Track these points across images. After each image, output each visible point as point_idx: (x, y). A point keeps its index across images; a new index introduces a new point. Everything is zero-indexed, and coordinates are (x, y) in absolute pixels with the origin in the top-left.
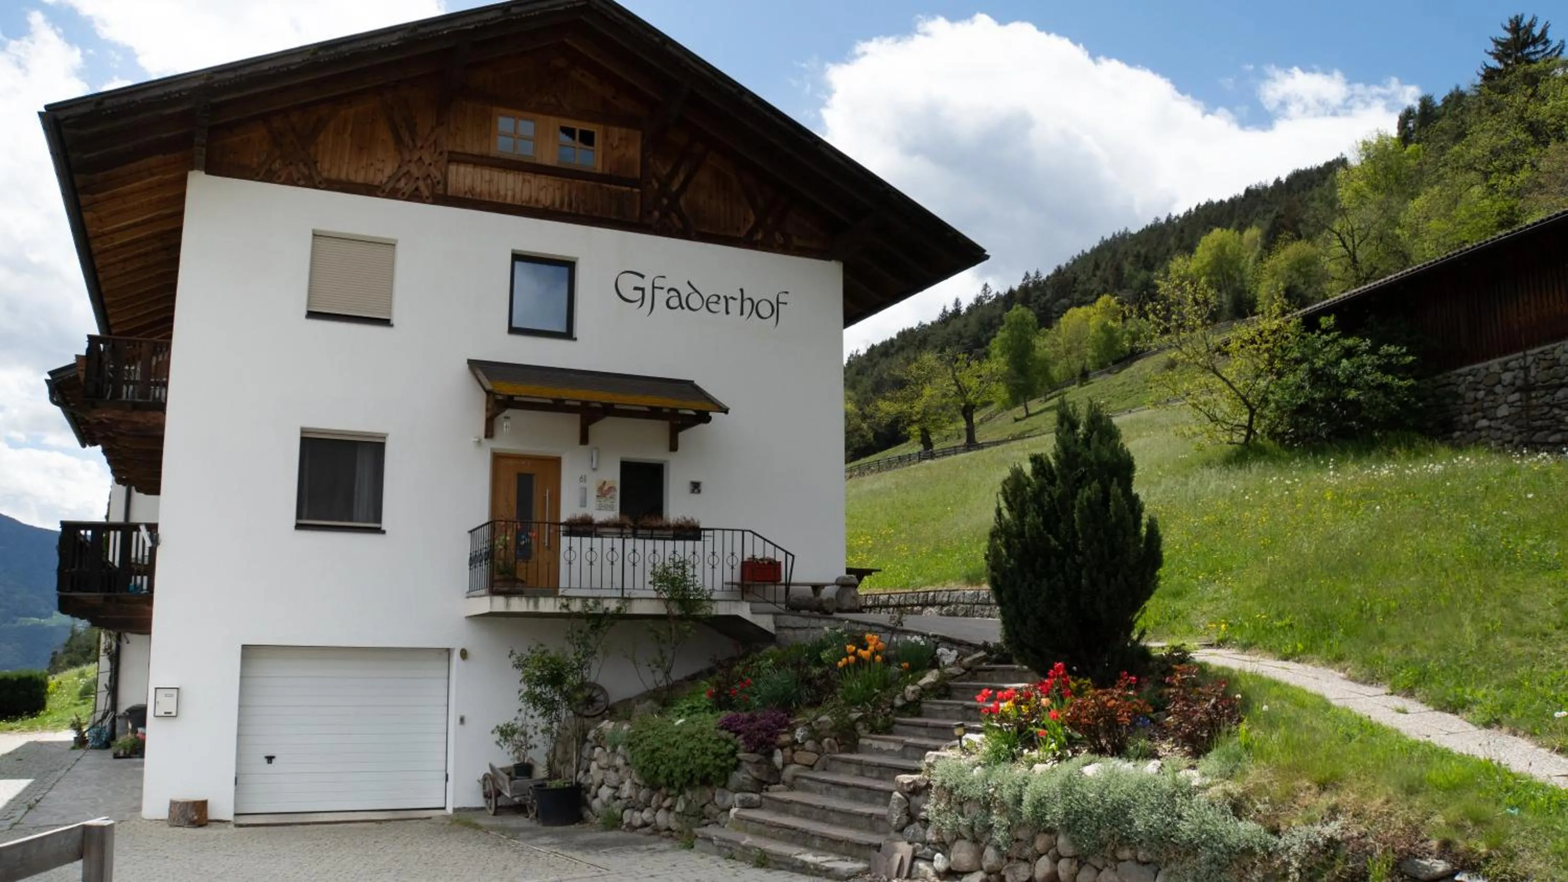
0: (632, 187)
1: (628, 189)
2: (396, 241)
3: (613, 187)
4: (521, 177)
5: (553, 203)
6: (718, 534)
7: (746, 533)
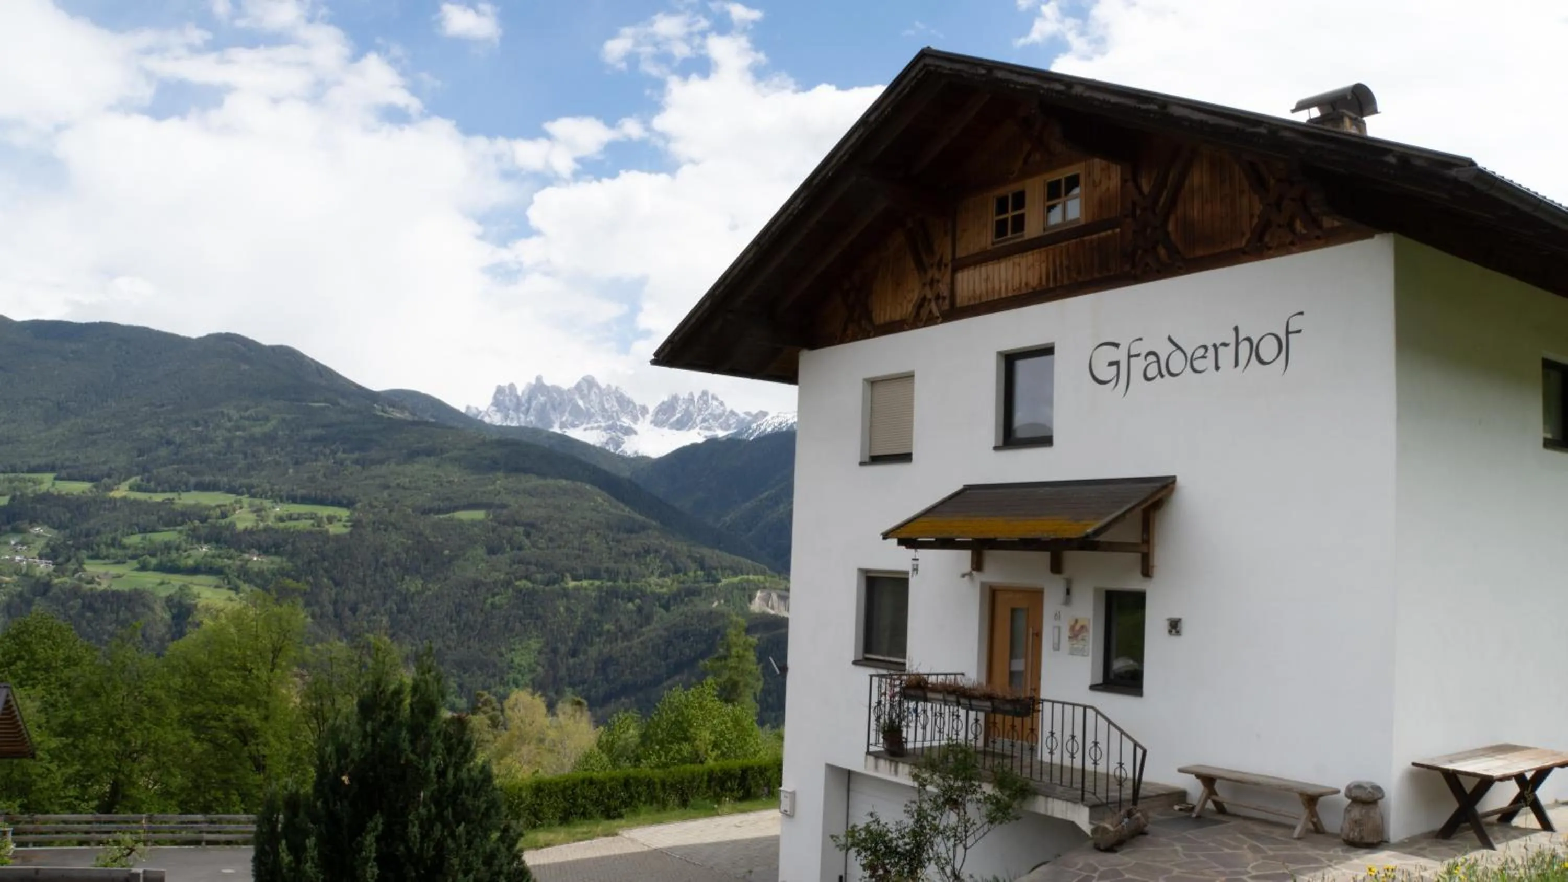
0: (1113, 228)
1: (1109, 232)
2: (913, 372)
3: (1095, 236)
4: (1011, 262)
5: (1040, 283)
6: (1058, 707)
7: (1088, 710)
